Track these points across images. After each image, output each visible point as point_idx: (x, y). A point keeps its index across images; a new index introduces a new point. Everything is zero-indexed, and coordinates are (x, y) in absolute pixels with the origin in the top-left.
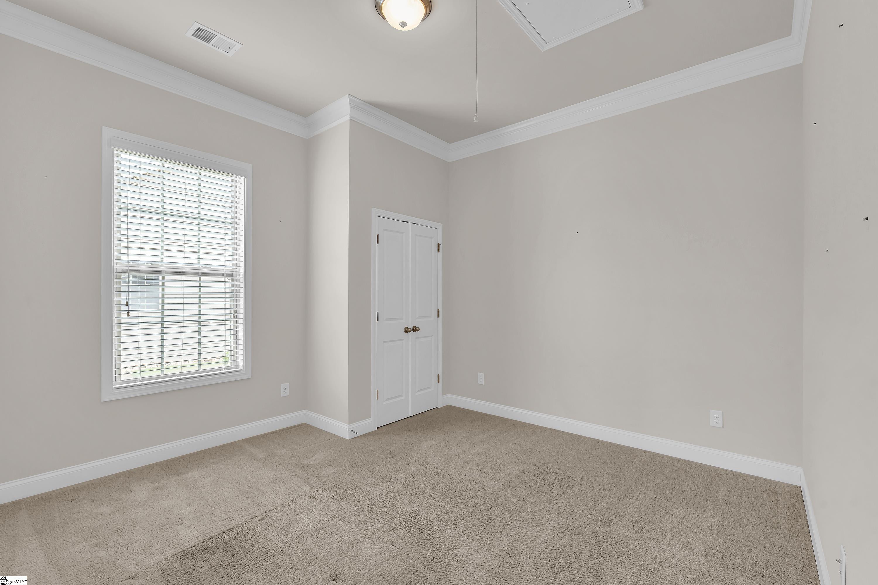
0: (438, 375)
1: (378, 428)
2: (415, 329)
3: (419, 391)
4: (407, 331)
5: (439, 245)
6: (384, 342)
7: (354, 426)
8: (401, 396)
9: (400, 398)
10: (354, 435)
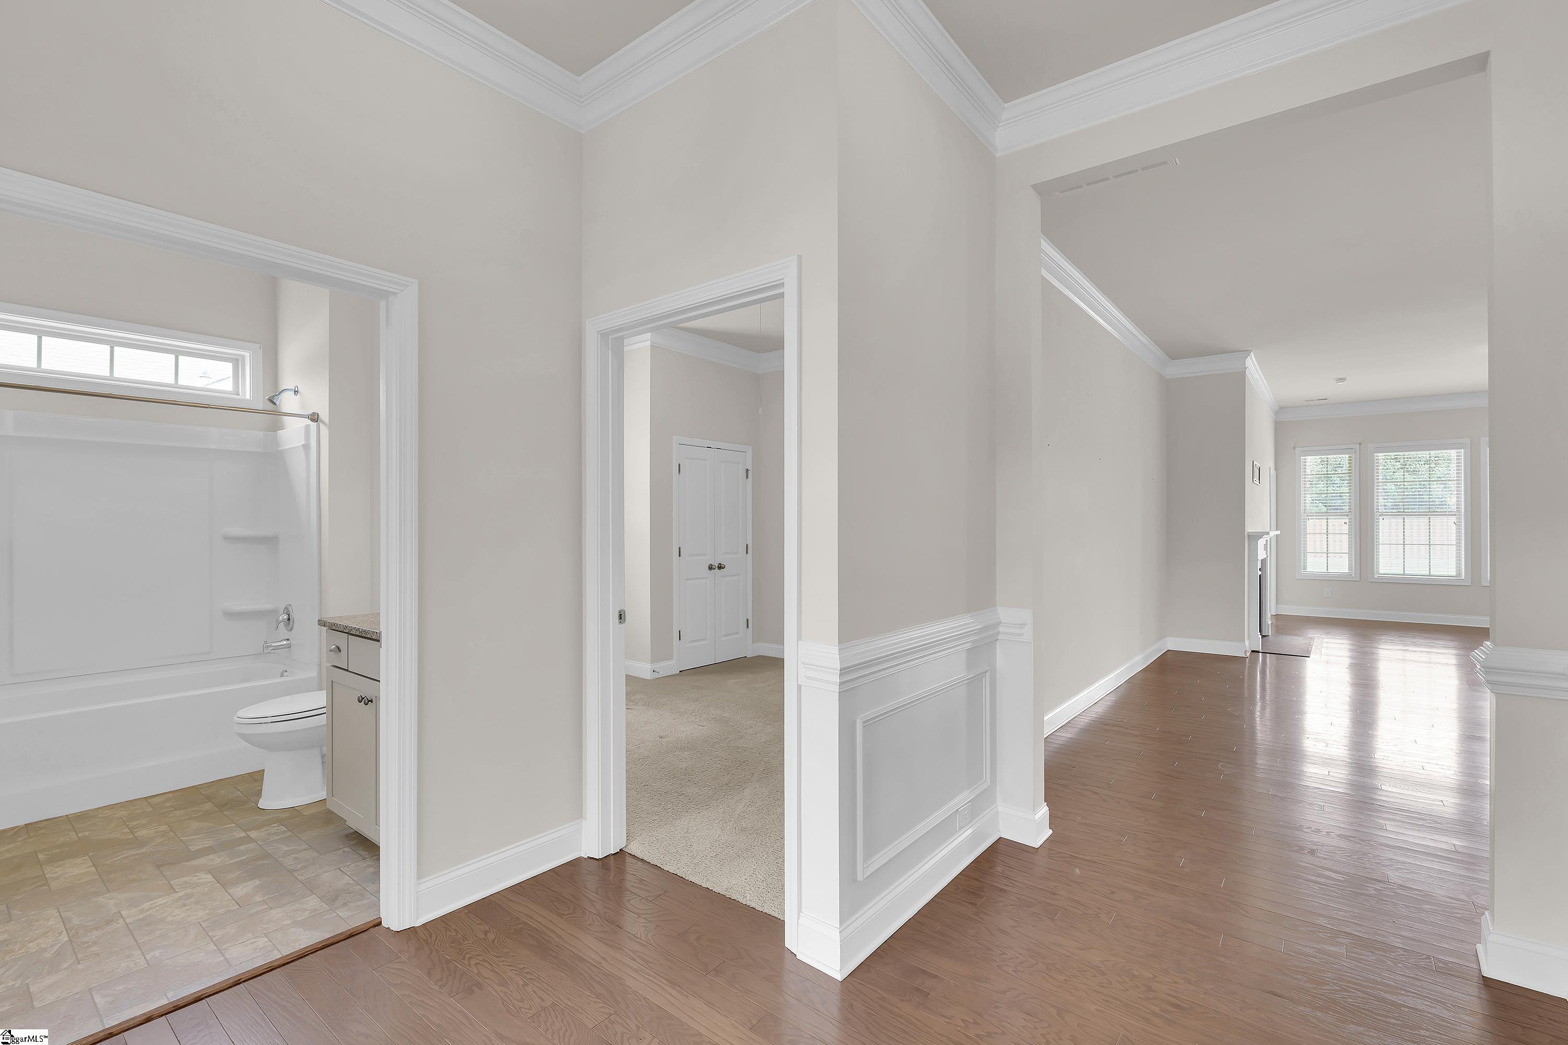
0: (747, 620)
1: (680, 672)
2: (721, 567)
3: (725, 635)
4: (711, 568)
5: (747, 470)
6: (687, 580)
7: (657, 666)
8: (705, 639)
9: (704, 642)
10: (657, 675)
